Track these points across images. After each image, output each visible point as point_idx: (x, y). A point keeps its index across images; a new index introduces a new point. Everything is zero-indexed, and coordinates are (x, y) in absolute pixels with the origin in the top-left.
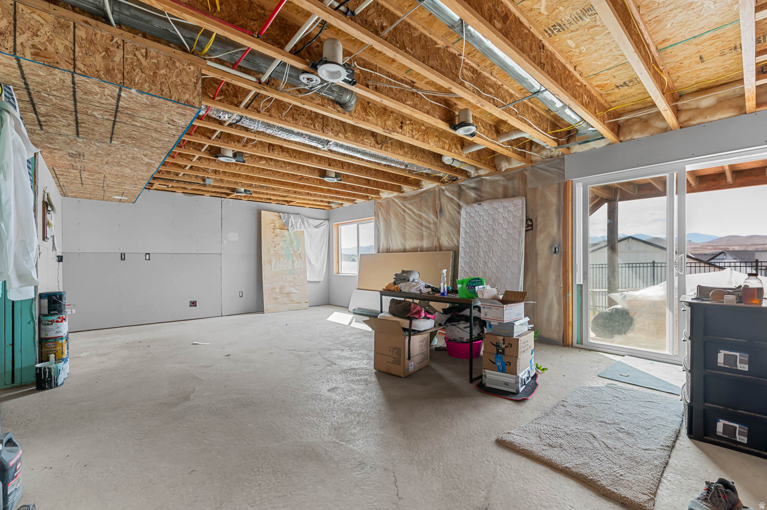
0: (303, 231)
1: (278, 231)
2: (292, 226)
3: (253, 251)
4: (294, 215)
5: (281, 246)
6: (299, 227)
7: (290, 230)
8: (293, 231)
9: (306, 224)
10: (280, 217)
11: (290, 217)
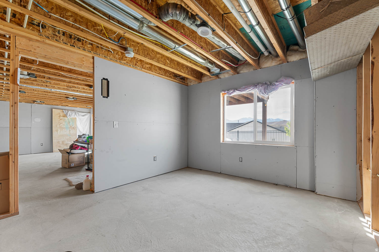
0: (76, 118)
1: (62, 118)
2: (70, 115)
3: (49, 126)
4: (71, 111)
5: (63, 124)
6: (73, 116)
7: (68, 118)
8: (70, 117)
9: (77, 114)
10: (63, 112)
11: (69, 112)
